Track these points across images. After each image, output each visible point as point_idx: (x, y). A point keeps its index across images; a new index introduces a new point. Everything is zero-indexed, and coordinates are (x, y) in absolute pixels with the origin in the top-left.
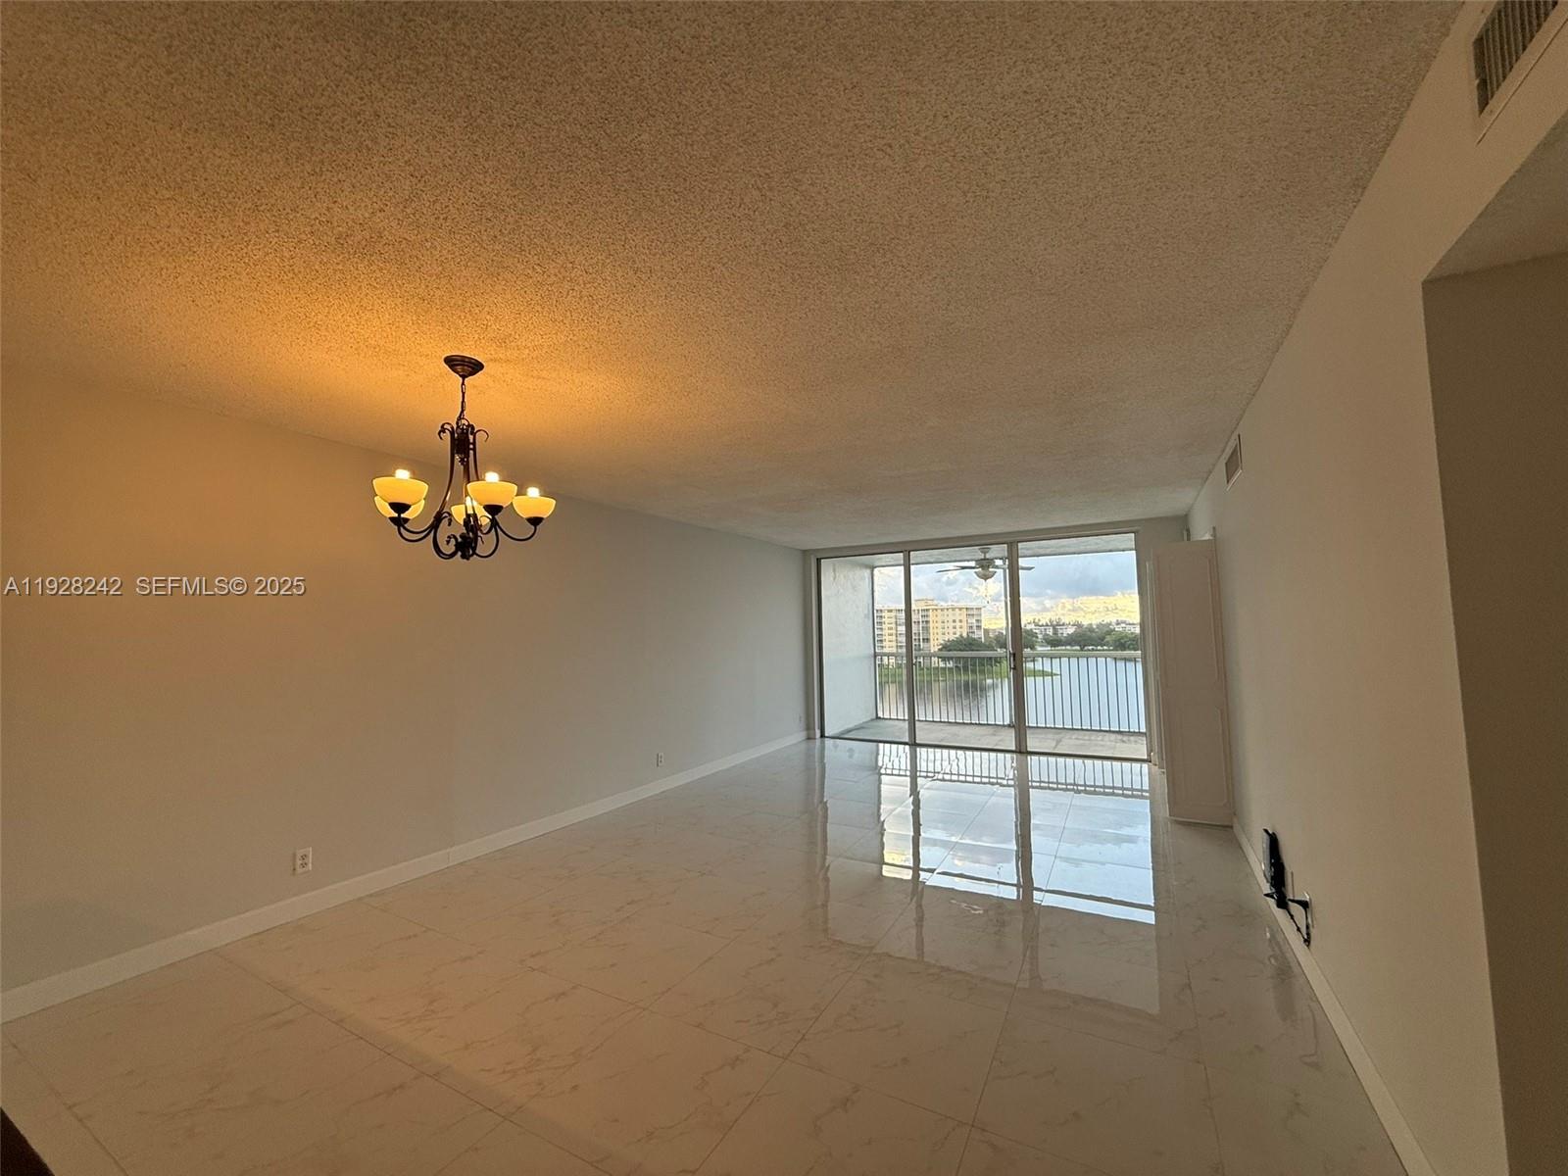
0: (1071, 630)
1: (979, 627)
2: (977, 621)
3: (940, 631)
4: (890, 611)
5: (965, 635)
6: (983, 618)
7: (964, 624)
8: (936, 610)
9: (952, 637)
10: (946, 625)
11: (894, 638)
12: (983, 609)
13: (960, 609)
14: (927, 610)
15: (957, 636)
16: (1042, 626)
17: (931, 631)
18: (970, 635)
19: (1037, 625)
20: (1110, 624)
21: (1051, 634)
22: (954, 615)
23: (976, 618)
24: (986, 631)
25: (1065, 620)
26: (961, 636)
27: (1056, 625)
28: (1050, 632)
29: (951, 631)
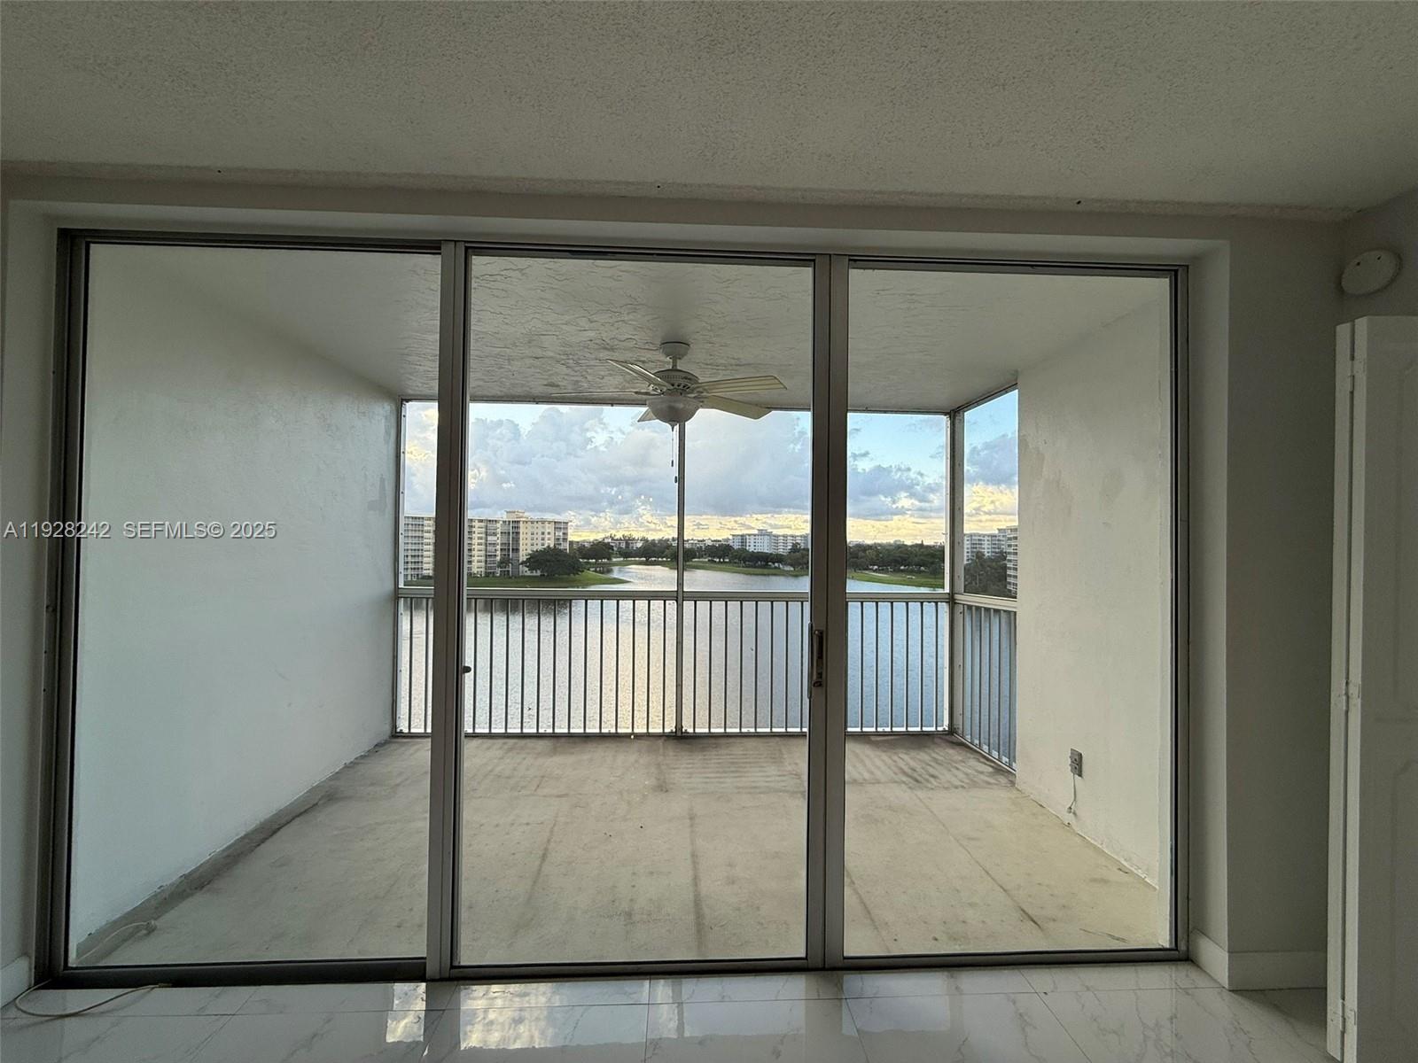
0: (639, 545)
1: (565, 540)
2: (564, 534)
3: (529, 542)
4: (481, 521)
5: (552, 546)
6: (570, 531)
7: (552, 536)
8: (527, 522)
9: (540, 548)
10: (535, 536)
11: (483, 547)
12: (570, 524)
13: (550, 522)
14: (518, 522)
15: (545, 547)
16: (617, 540)
17: (521, 542)
18: (557, 546)
19: (613, 539)
20: (668, 540)
21: (624, 546)
22: (543, 527)
23: (562, 531)
24: (571, 543)
25: (636, 535)
26: (549, 547)
27: (628, 541)
28: (623, 545)
29: (540, 542)
